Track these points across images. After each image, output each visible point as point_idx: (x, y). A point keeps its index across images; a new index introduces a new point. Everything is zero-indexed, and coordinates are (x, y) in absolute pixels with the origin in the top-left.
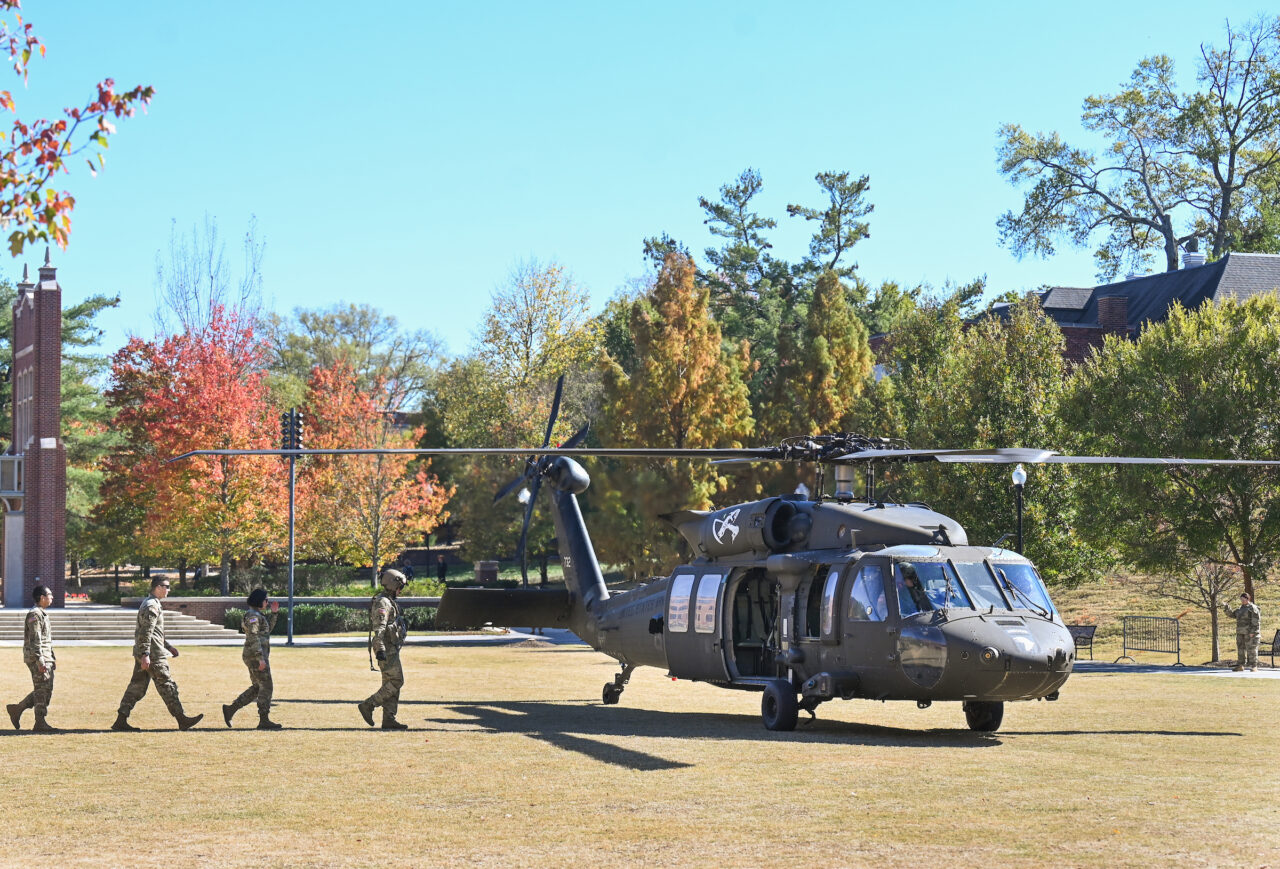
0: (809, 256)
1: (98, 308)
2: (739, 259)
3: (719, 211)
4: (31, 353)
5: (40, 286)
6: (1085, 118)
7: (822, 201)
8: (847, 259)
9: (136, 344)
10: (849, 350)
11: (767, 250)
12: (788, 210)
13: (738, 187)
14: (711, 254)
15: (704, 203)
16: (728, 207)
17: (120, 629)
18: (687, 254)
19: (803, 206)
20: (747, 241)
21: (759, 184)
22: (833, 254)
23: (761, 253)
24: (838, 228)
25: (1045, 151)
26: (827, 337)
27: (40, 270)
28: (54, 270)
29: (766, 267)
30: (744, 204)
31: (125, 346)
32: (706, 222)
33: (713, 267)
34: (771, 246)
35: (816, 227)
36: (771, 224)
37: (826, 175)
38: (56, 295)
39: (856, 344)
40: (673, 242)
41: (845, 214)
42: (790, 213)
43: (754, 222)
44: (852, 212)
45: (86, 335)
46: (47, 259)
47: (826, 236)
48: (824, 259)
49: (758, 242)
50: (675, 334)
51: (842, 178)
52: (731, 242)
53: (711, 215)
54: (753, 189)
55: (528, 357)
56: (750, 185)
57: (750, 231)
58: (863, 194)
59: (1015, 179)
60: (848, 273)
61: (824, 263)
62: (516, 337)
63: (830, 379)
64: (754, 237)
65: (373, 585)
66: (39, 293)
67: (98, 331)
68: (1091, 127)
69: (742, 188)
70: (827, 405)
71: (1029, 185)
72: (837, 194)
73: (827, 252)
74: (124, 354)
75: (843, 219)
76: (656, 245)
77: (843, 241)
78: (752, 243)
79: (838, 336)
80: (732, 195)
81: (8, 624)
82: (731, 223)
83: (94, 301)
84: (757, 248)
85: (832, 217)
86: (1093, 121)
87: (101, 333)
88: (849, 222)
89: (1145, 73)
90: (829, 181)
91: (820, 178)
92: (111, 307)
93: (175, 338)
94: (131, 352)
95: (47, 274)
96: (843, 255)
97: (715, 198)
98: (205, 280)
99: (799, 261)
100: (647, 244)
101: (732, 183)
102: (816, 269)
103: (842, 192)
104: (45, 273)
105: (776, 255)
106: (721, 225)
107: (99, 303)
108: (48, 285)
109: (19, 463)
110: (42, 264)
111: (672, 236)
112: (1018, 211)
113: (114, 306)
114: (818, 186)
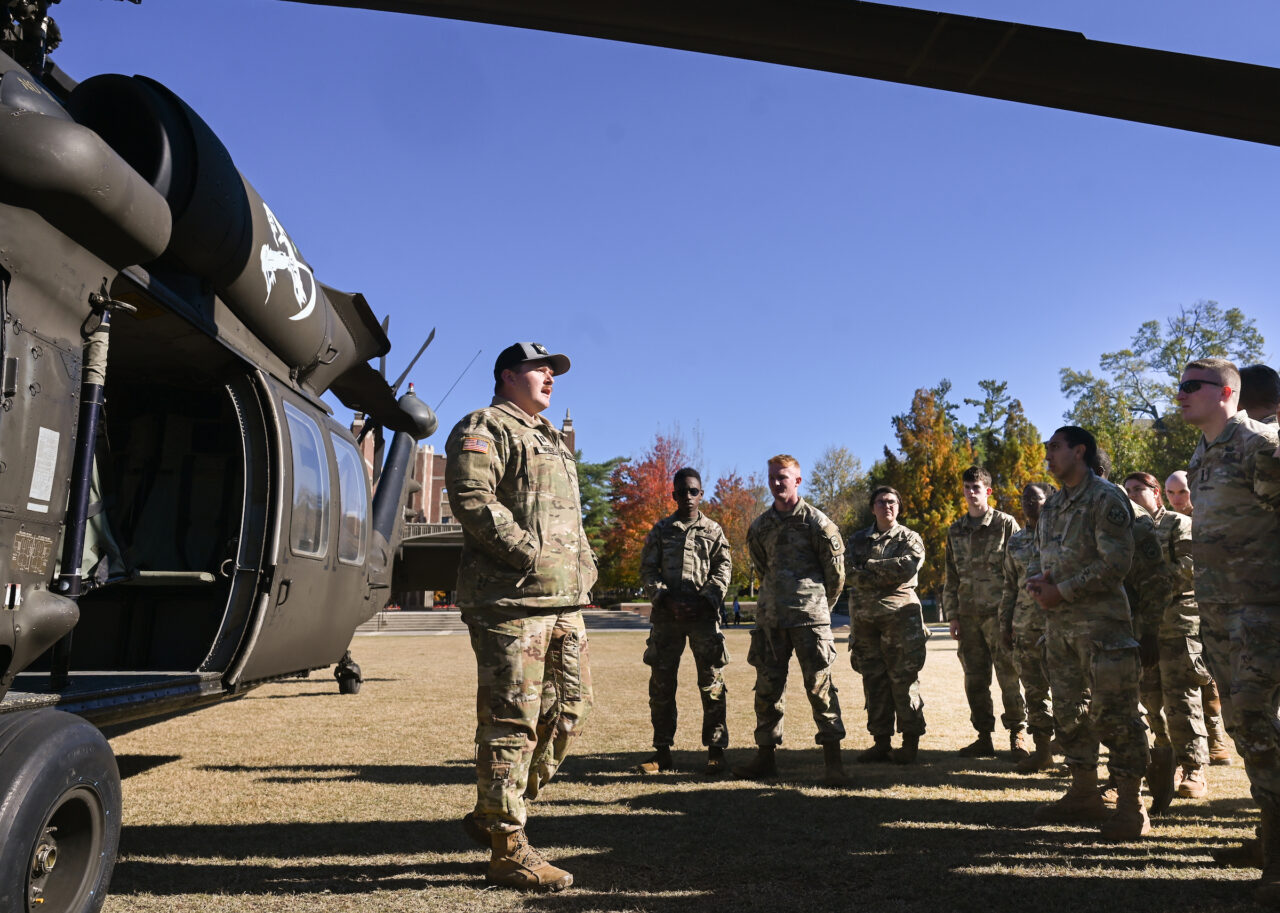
0: (977, 423)
6: (1101, 365)
7: (982, 396)
11: (956, 420)
12: (965, 401)
19: (972, 399)
21: (950, 386)
22: (989, 423)
23: (953, 421)
25: (1083, 380)
29: (955, 429)
30: (943, 396)
34: (957, 418)
35: (981, 409)
36: (957, 407)
37: (984, 382)
41: (994, 402)
43: (948, 405)
47: (985, 414)
48: (984, 426)
49: (951, 416)
51: (993, 383)
54: (947, 389)
56: (945, 387)
57: (946, 411)
58: (1003, 392)
59: (1067, 397)
62: (826, 482)
63: (1021, 461)
64: (948, 413)
68: (1104, 369)
69: (940, 389)
71: (1077, 398)
72: (990, 391)
73: (986, 422)
75: (993, 406)
76: (897, 418)
78: (947, 416)
80: (936, 392)
84: (950, 419)
85: (989, 405)
86: (1106, 366)
89: (1144, 330)
90: (985, 385)
91: (981, 383)
96: (994, 423)
99: (973, 426)
102: (983, 430)
103: (993, 390)
104: (567, 422)
105: (959, 422)
110: (564, 417)
112: (1072, 410)
114: (980, 388)
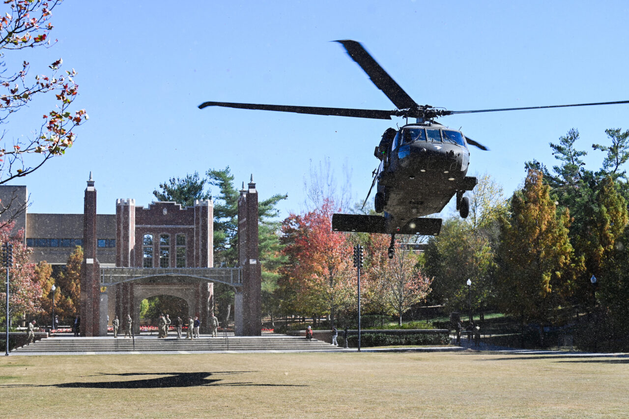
0: (603, 168)
1: (278, 200)
2: (569, 171)
3: (559, 149)
4: (245, 222)
5: (248, 191)
7: (609, 142)
8: (621, 169)
9: (293, 216)
10: (617, 212)
11: (583, 166)
12: (593, 147)
13: (568, 137)
14: (556, 169)
15: (552, 145)
16: (563, 146)
17: (284, 345)
18: (545, 169)
19: (600, 144)
20: (573, 162)
21: (578, 135)
22: (615, 167)
23: (580, 167)
24: (617, 154)
26: (607, 207)
27: (249, 184)
28: (255, 184)
29: (582, 174)
30: (571, 144)
31: (287, 217)
32: (553, 154)
33: (557, 174)
34: (584, 164)
35: (605, 155)
36: (584, 153)
37: (610, 130)
38: (256, 195)
39: (621, 209)
40: (538, 163)
41: (620, 148)
42: (593, 148)
43: (576, 153)
44: (623, 146)
45: (273, 212)
46: (251, 180)
47: (610, 159)
48: (610, 169)
49: (579, 162)
50: (532, 206)
51: (618, 131)
52: (565, 162)
53: (556, 151)
54: (575, 138)
55: (475, 218)
57: (574, 158)
60: (622, 175)
61: (611, 171)
62: (469, 209)
63: (608, 225)
64: (576, 160)
65: (399, 323)
66: (248, 194)
67: (277, 210)
69: (569, 138)
70: (607, 238)
72: (616, 139)
73: (612, 166)
74: (287, 221)
75: (619, 150)
76: (530, 164)
77: (619, 161)
78: (575, 163)
79: (612, 205)
80: (565, 141)
81: (235, 343)
82: (564, 154)
83: (276, 197)
84: (578, 165)
85: (614, 150)
87: (278, 211)
88: (622, 152)
90: (611, 133)
91: (608, 131)
92: (284, 199)
93: (309, 213)
94: (290, 220)
95: (252, 186)
96: (619, 167)
97: (557, 143)
98: (326, 186)
99: (599, 171)
100: (526, 164)
101: (565, 135)
102: (606, 174)
103: (618, 138)
104: (250, 186)
105: (587, 168)
106: (561, 155)
107: (279, 198)
108: (252, 191)
109: (241, 271)
110: (249, 182)
111: (538, 161)
113: (285, 199)
114: (606, 135)
